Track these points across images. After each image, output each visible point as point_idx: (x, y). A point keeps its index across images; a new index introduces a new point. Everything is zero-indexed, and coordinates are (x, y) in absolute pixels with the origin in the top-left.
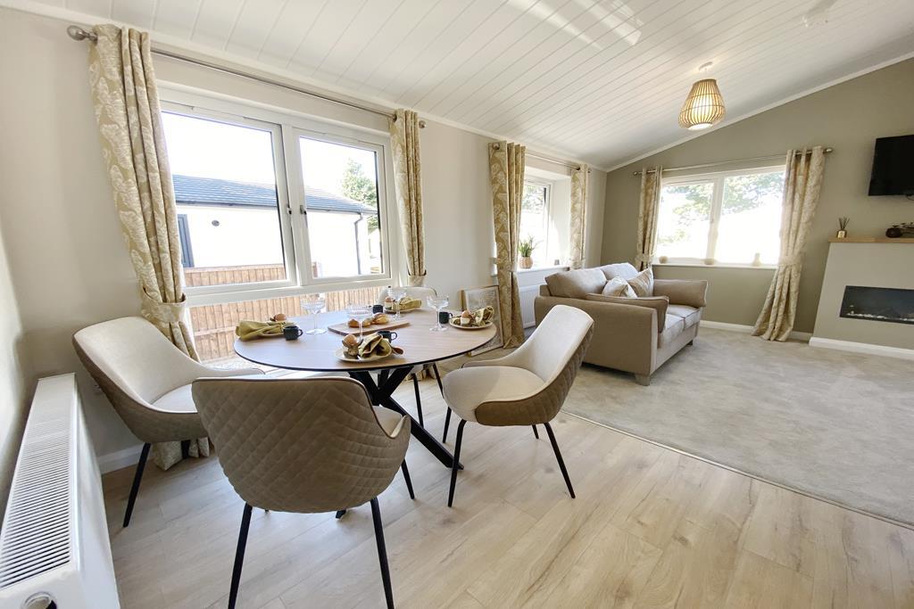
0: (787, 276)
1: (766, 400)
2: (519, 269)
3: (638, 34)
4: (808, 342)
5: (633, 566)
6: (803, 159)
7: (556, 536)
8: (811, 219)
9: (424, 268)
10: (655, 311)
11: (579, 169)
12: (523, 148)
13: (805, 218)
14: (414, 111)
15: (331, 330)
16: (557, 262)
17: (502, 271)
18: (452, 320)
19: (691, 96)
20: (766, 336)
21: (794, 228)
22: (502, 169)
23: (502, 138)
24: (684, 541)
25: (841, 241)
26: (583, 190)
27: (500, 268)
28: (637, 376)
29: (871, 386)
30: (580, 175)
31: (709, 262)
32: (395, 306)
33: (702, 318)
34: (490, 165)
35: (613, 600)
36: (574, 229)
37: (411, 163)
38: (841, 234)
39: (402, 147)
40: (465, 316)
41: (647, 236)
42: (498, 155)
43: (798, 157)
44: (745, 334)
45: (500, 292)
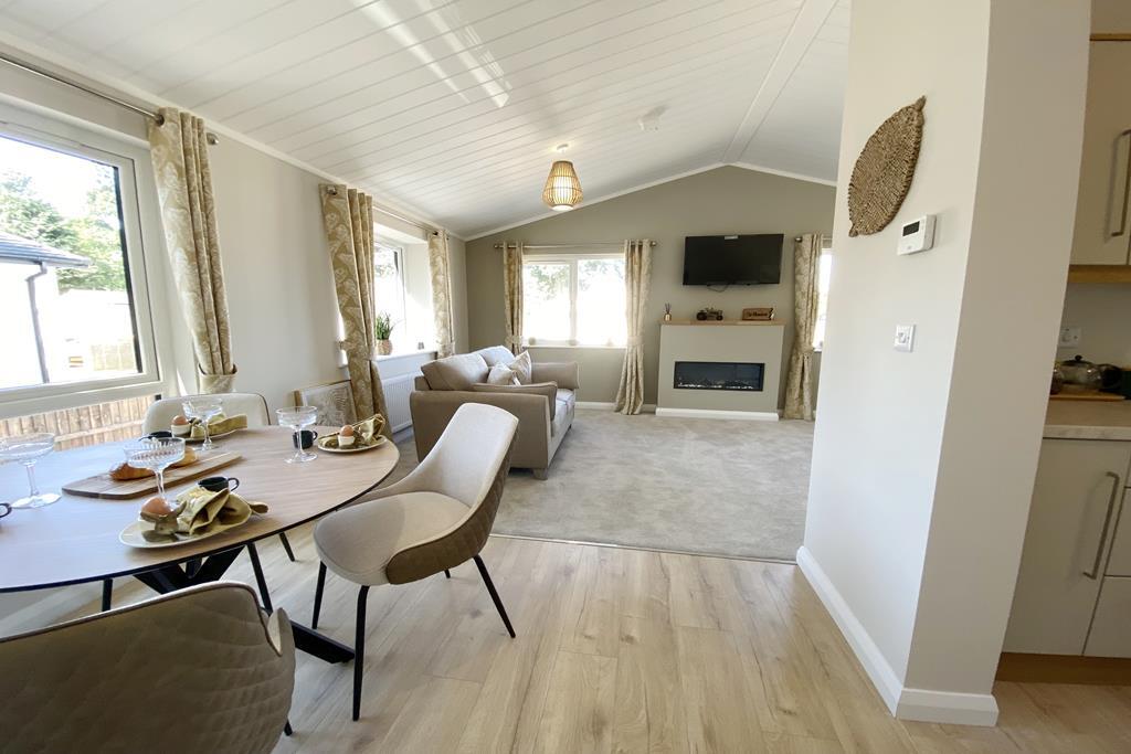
0: (634, 355)
1: (644, 473)
2: (378, 357)
3: (506, 97)
4: (654, 413)
5: (598, 689)
6: (637, 249)
7: (510, 694)
8: (646, 304)
9: (232, 361)
10: (547, 397)
11: (436, 234)
12: (369, 198)
13: (642, 304)
14: (198, 116)
15: (69, 492)
16: (421, 346)
17: (355, 360)
18: (321, 442)
19: (552, 175)
20: (625, 411)
21: (635, 312)
22: (342, 222)
23: (339, 181)
24: (630, 639)
25: (667, 323)
26: (444, 260)
27: (351, 355)
28: (535, 472)
29: (705, 446)
30: (439, 242)
31: (572, 342)
32: (197, 430)
33: (577, 400)
34: (324, 215)
35: (592, 738)
36: (438, 306)
37: (196, 195)
38: (667, 317)
39: (178, 168)
40: (347, 434)
41: (515, 316)
42: (334, 201)
43: (633, 247)
44: (609, 411)
45: (354, 389)
